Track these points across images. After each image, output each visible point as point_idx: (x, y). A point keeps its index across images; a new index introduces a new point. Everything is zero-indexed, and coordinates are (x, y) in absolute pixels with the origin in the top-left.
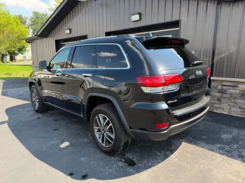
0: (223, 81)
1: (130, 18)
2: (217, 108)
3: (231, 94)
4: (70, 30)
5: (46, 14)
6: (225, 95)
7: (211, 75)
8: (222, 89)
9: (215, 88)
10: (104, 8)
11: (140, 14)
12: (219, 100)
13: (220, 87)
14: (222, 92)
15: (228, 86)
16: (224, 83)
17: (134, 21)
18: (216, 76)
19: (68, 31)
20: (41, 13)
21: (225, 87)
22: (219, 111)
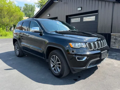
0: (116, 35)
1: (77, 9)
2: (114, 46)
3: (119, 40)
4: (49, 14)
5: (31, 5)
6: (117, 41)
7: (111, 33)
8: (115, 38)
9: (113, 38)
10: (66, 4)
11: (81, 8)
12: (114, 43)
13: (115, 37)
14: (116, 39)
15: (118, 37)
16: (116, 36)
17: (79, 11)
18: (113, 33)
19: (48, 15)
20: (29, 4)
21: (117, 38)
22: (114, 48)
